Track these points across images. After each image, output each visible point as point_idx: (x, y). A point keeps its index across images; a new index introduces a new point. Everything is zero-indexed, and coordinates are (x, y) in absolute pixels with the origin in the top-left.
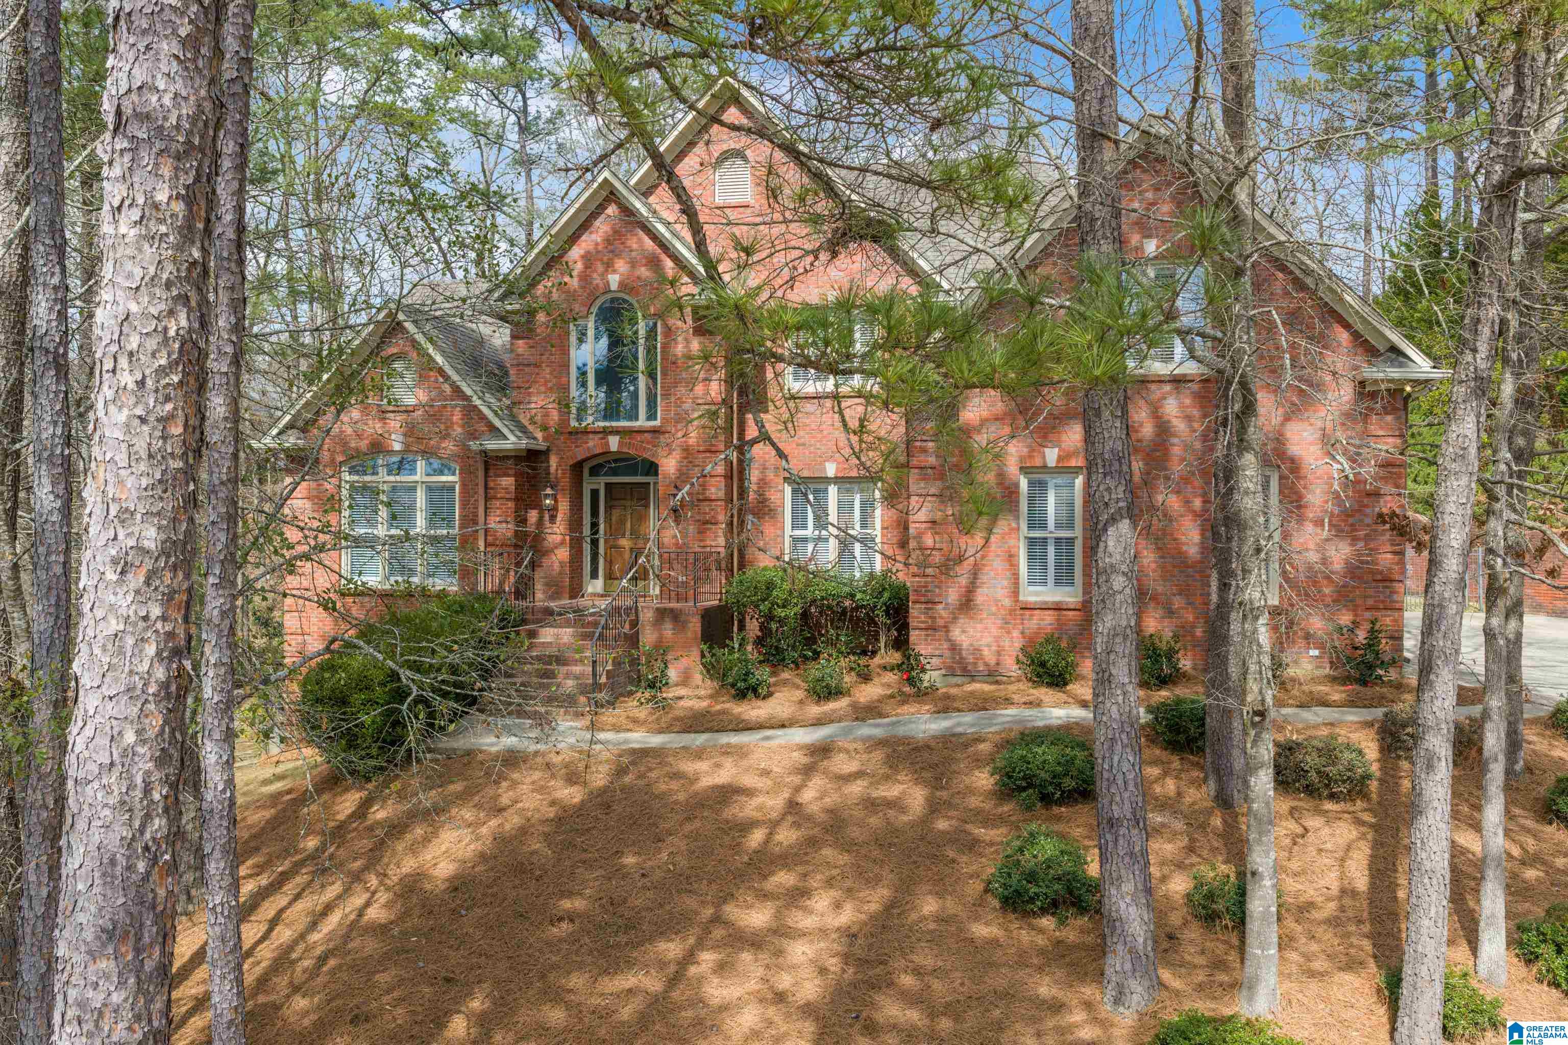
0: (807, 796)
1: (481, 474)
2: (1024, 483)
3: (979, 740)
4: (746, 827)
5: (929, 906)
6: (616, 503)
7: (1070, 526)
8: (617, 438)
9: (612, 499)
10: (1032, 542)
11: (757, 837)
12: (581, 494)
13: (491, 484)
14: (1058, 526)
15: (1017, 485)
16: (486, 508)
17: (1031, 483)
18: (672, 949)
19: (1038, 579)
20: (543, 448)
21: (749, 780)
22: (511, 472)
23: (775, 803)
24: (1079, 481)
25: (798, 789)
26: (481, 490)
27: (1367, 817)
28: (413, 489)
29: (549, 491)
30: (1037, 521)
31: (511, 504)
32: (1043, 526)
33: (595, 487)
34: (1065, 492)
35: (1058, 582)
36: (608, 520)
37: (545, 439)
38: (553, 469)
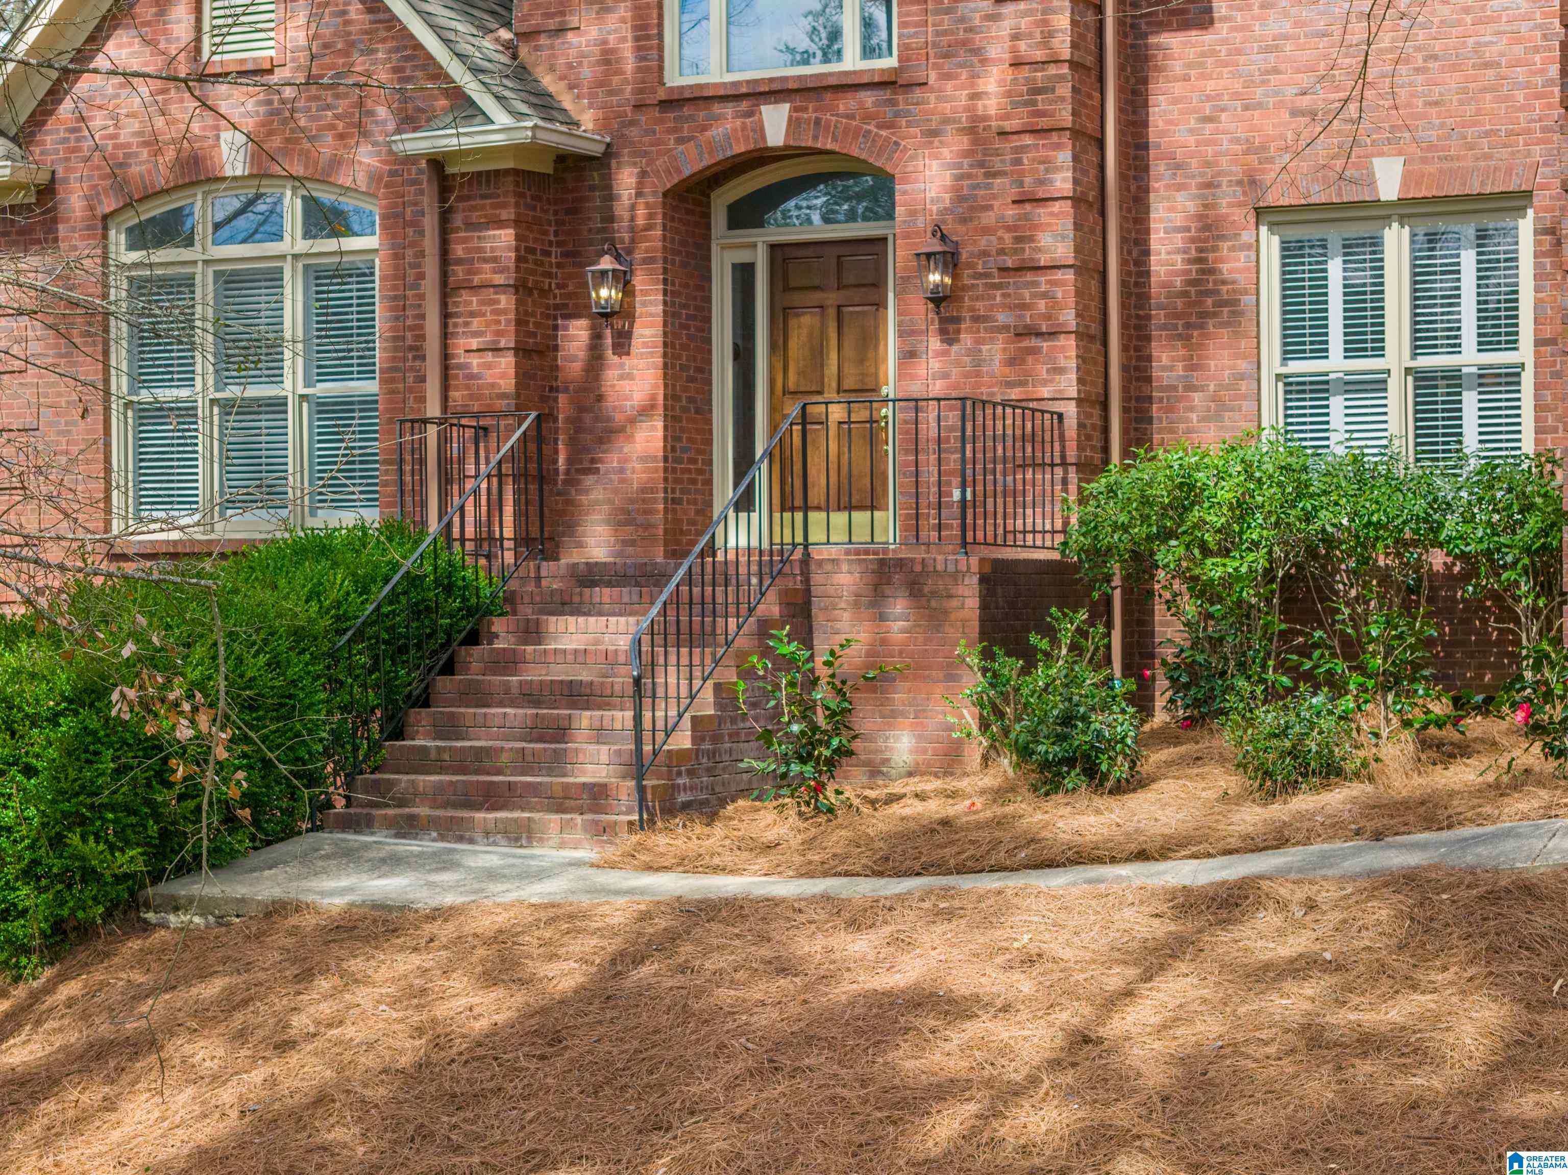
1: (430, 223)
6: (797, 299)
8: (784, 109)
9: (787, 289)
12: (706, 277)
13: (458, 251)
16: (446, 316)
20: (598, 150)
22: (507, 214)
26: (431, 267)
28: (274, 278)
29: (606, 263)
31: (506, 301)
33: (743, 257)
36: (778, 345)
37: (604, 125)
38: (621, 208)
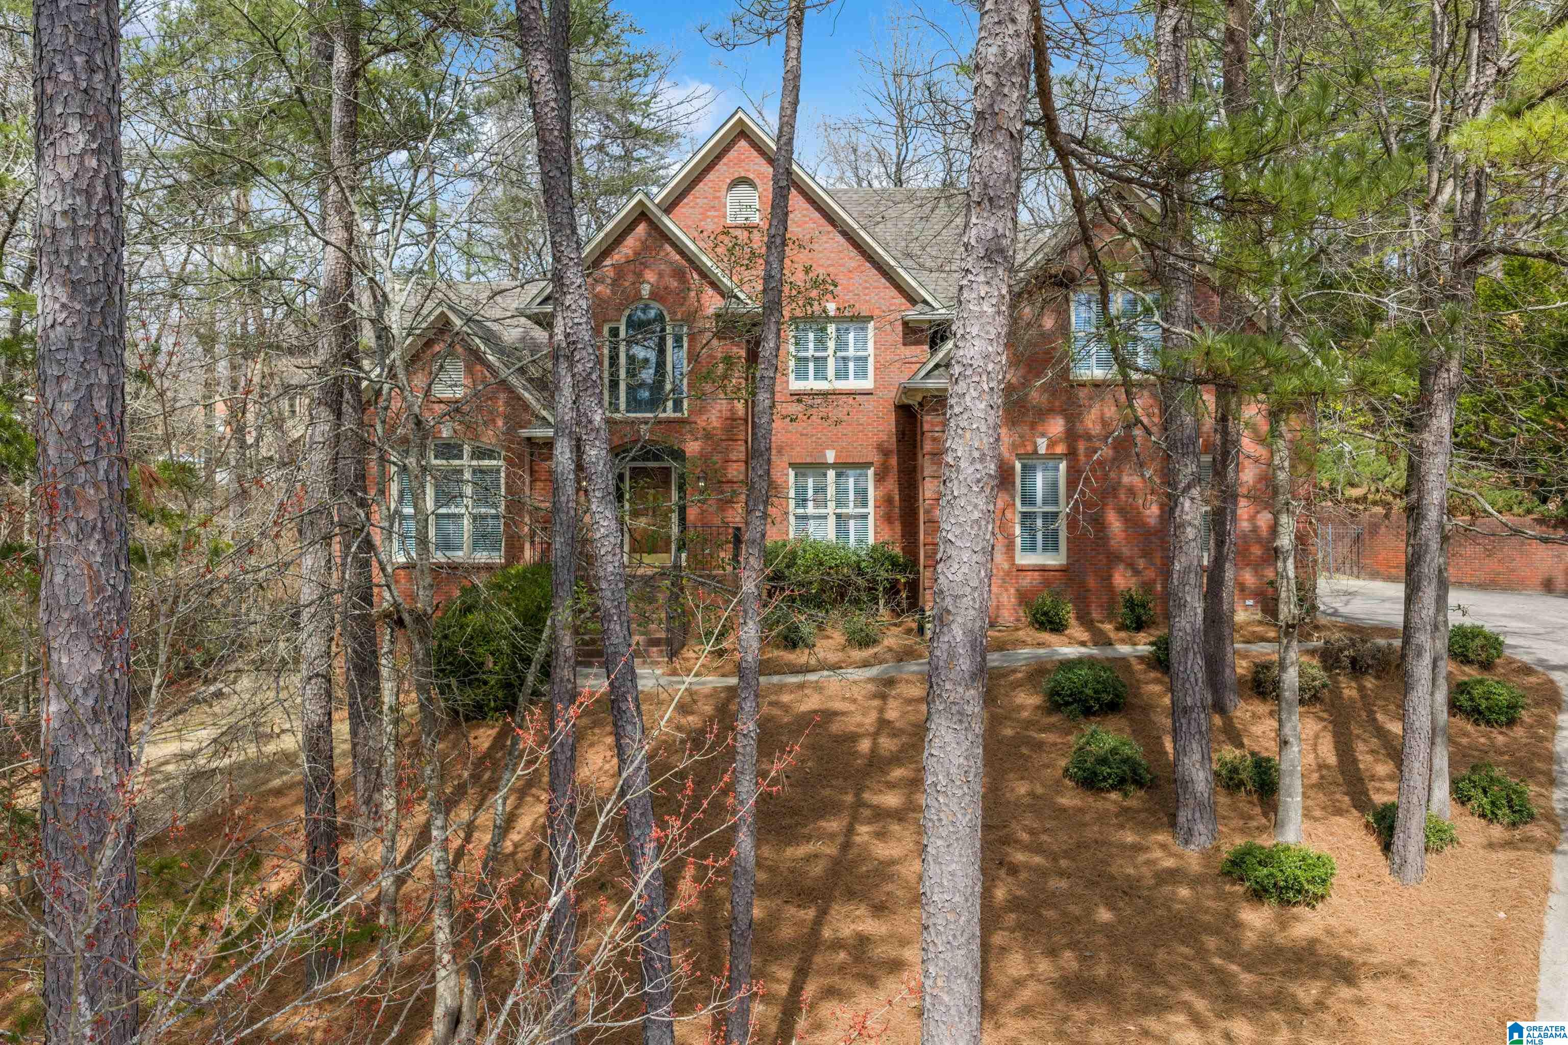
0: (892, 714)
2: (1018, 466)
3: (1014, 671)
4: (853, 738)
5: (1022, 788)
7: (1056, 502)
8: (648, 427)
10: (1025, 515)
11: (865, 745)
14: (1045, 502)
15: (1013, 468)
16: (531, 489)
17: (1024, 467)
18: (833, 825)
19: (1030, 547)
21: (838, 705)
23: (870, 720)
24: (1063, 466)
25: (881, 711)
27: (1325, 715)
28: (461, 472)
30: (1028, 499)
32: (1033, 503)
34: (1050, 474)
35: (1045, 549)
